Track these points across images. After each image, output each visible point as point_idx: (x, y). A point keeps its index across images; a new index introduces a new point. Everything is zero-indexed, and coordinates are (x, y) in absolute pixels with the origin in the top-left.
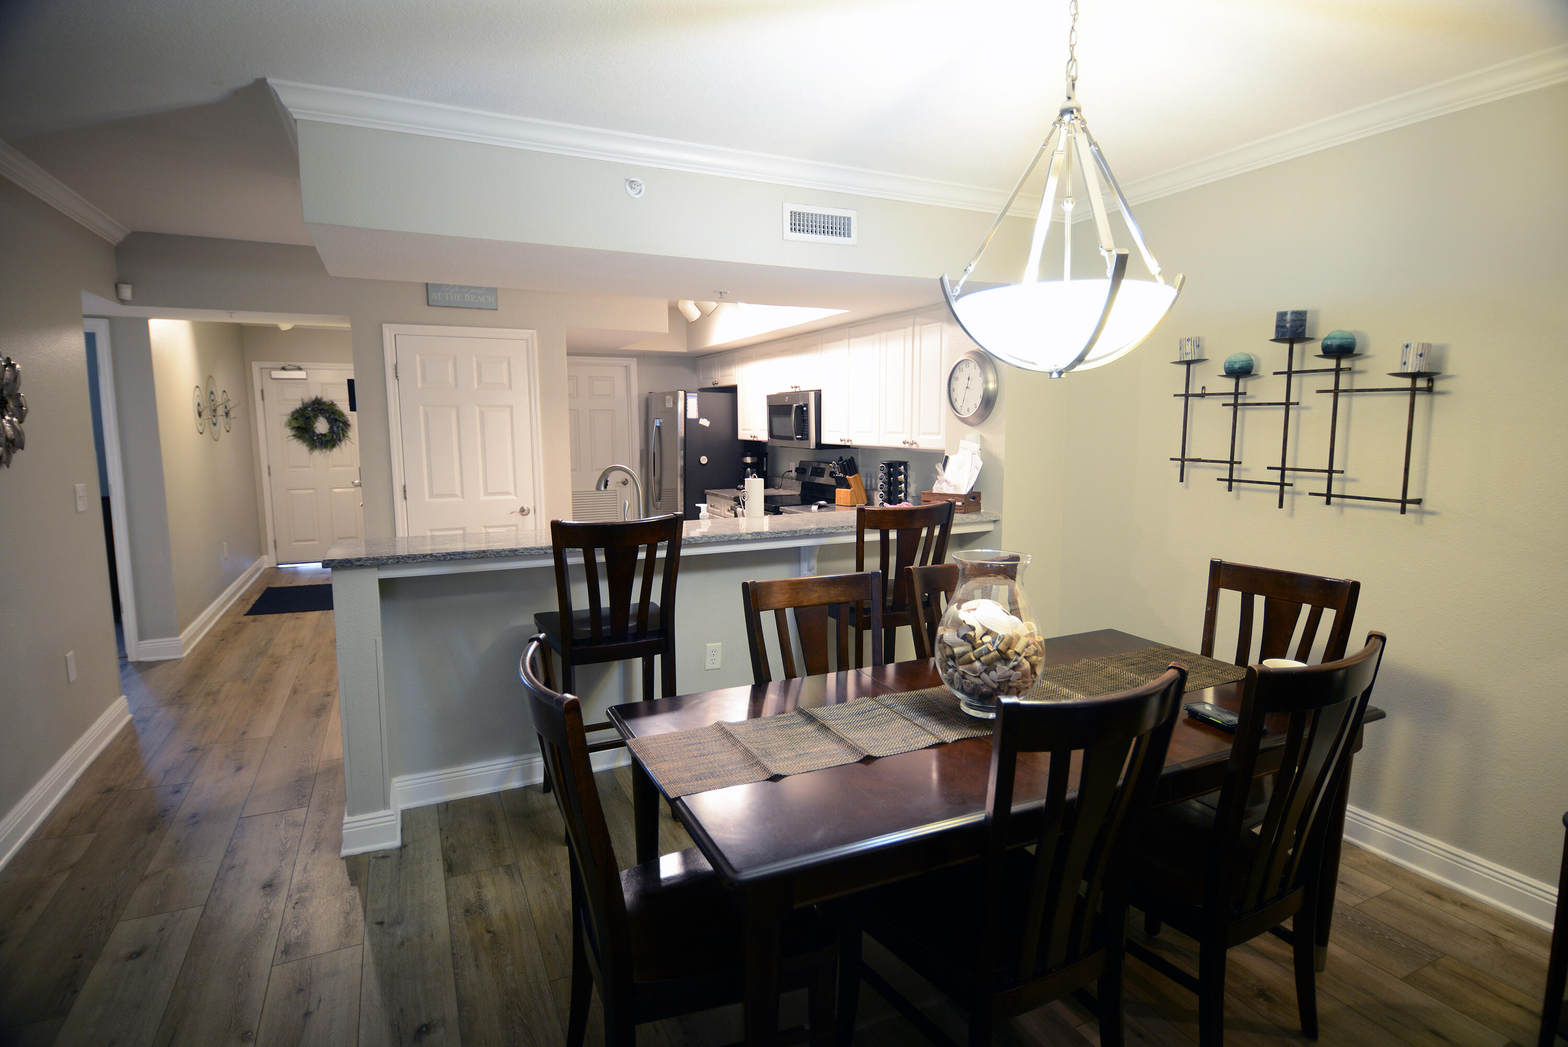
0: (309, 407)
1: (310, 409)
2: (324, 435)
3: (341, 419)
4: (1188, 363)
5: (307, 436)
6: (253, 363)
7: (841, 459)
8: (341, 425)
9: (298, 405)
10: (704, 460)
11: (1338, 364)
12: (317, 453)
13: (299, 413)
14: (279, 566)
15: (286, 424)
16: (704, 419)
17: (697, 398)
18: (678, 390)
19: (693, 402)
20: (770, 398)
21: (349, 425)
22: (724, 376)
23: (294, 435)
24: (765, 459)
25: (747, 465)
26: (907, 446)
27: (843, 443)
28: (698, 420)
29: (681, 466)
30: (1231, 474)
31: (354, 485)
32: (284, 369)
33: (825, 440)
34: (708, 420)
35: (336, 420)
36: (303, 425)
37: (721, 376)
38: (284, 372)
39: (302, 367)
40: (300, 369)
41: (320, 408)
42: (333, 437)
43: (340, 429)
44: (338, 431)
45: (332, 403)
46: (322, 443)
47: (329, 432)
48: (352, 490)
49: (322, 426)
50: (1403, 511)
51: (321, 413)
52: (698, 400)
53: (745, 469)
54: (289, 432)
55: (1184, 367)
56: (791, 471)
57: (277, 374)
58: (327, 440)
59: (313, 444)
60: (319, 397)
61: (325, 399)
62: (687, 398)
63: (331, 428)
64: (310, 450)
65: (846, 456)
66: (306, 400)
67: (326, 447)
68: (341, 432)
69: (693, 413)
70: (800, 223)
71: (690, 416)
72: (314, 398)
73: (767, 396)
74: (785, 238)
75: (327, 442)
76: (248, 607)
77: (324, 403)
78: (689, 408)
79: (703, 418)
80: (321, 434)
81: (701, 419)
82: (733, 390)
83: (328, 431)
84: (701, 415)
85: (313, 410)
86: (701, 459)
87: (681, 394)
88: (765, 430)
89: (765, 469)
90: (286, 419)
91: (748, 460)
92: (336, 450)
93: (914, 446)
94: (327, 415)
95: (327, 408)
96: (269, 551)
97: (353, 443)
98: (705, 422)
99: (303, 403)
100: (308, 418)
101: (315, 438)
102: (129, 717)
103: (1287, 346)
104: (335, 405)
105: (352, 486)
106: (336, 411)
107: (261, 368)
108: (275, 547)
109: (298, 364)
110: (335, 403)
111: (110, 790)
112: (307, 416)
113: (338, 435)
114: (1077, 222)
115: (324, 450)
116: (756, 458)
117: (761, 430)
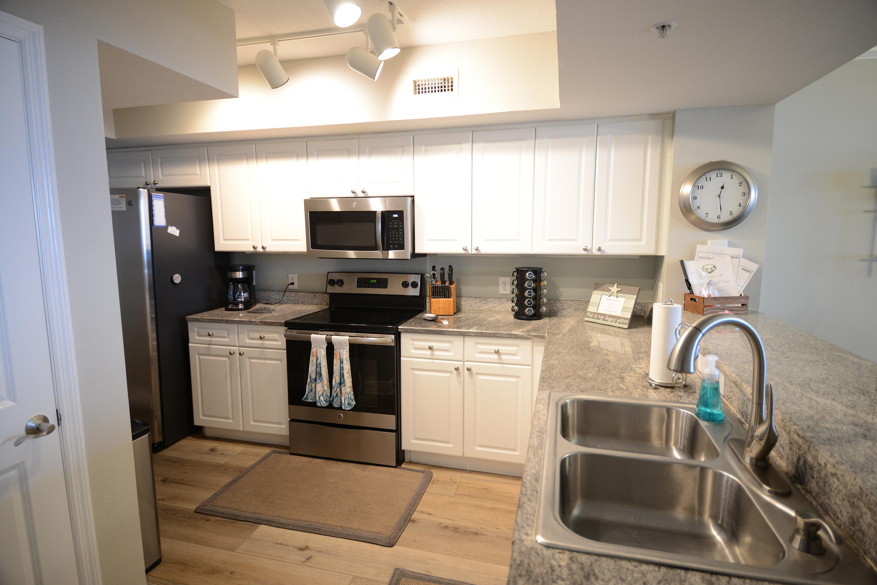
10: (177, 278)
16: (173, 227)
17: (163, 199)
18: (139, 188)
19: (159, 205)
20: (307, 202)
24: (254, 272)
25: (238, 281)
28: (166, 228)
34: (177, 228)
52: (165, 202)
56: (292, 284)
62: (153, 198)
69: (160, 220)
71: (156, 222)
73: (305, 200)
78: (155, 213)
79: (172, 225)
81: (169, 227)
84: (170, 222)
86: (174, 278)
87: (144, 194)
88: (302, 240)
89: (254, 284)
91: (240, 275)
93: (594, 253)
98: (174, 231)
116: (246, 272)
117: (273, 240)
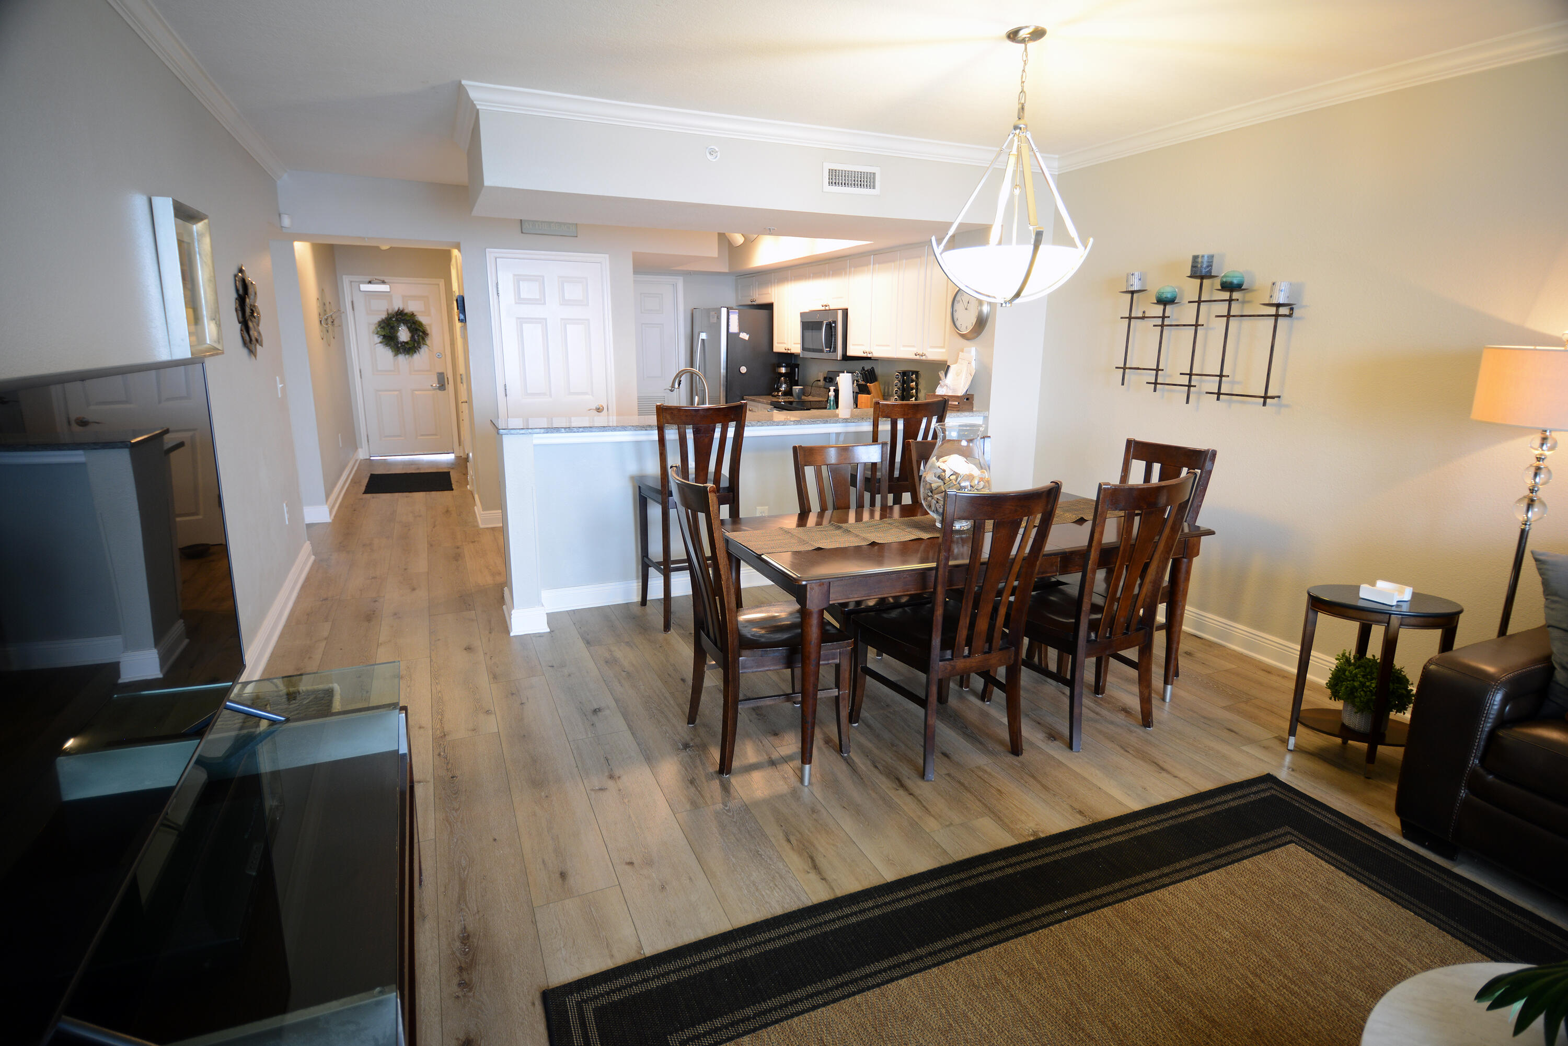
0: (393, 317)
1: (394, 319)
2: (407, 343)
3: (422, 329)
4: (1133, 293)
5: (392, 344)
6: (344, 276)
7: (863, 369)
8: (421, 334)
9: (385, 316)
10: (743, 370)
11: (1231, 296)
12: (402, 358)
13: (384, 322)
14: (372, 458)
15: (373, 333)
17: (738, 314)
18: (721, 308)
19: (734, 318)
20: (802, 315)
21: (428, 334)
22: (762, 294)
23: (381, 343)
24: (797, 369)
25: (781, 375)
26: (918, 357)
27: (865, 355)
28: (739, 334)
29: (723, 376)
30: (1156, 379)
32: (370, 282)
33: (851, 352)
34: (747, 334)
35: (417, 330)
36: (389, 334)
37: (759, 295)
38: (370, 285)
39: (386, 281)
40: (383, 282)
41: (403, 318)
42: (416, 344)
43: (420, 338)
44: (419, 339)
45: (413, 314)
46: (405, 350)
47: (411, 340)
48: (431, 392)
49: (404, 334)
50: (1264, 404)
51: (403, 323)
52: (739, 316)
53: (780, 378)
54: (377, 339)
55: (1130, 295)
56: (820, 381)
57: (365, 287)
58: (409, 348)
59: (399, 351)
60: (401, 308)
61: (406, 311)
62: (730, 314)
63: (412, 337)
64: (395, 356)
65: (868, 366)
66: (390, 311)
67: (408, 353)
68: (421, 340)
69: (734, 328)
70: (837, 178)
71: (731, 330)
72: (396, 309)
73: (801, 313)
74: (824, 190)
76: (363, 488)
77: (406, 314)
78: (730, 323)
79: (743, 332)
80: (403, 342)
81: (741, 334)
82: (769, 307)
83: (409, 339)
84: (742, 329)
85: (397, 320)
86: (741, 369)
87: (724, 311)
88: (798, 344)
89: (796, 378)
90: (373, 327)
91: (783, 370)
92: (416, 357)
93: (924, 358)
94: (409, 325)
95: (409, 318)
96: (363, 446)
97: (431, 350)
98: (745, 336)
99: (388, 314)
100: (392, 328)
101: (400, 345)
102: (313, 557)
103: (1199, 281)
104: (415, 316)
105: (430, 387)
106: (416, 321)
107: (351, 282)
108: (368, 442)
109: (382, 278)
110: (415, 314)
111: (326, 599)
112: (392, 325)
113: (419, 343)
114: (1060, 173)
115: (407, 356)
116: (789, 368)
117: (794, 344)
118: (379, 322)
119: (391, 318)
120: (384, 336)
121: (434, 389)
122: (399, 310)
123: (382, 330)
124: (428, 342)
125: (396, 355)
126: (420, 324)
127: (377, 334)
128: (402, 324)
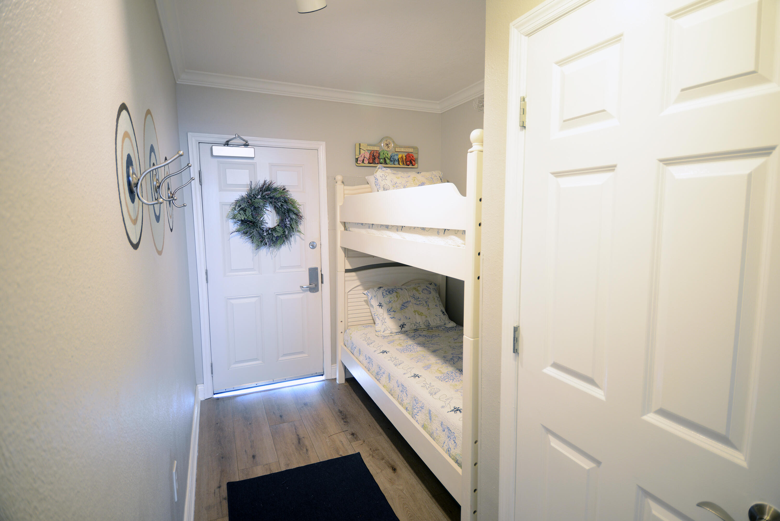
0: (257, 194)
1: (259, 197)
2: (274, 229)
3: (294, 209)
5: (254, 231)
6: (190, 134)
8: (291, 217)
9: (244, 193)
13: (244, 202)
15: (228, 217)
21: (301, 218)
23: (238, 231)
31: (303, 290)
32: (228, 144)
35: (289, 211)
36: (251, 218)
38: (226, 148)
39: (250, 142)
40: (247, 145)
41: (269, 195)
42: (285, 232)
43: (291, 223)
44: (289, 225)
45: (284, 189)
46: (271, 239)
47: (277, 227)
48: (300, 296)
49: (270, 218)
51: (270, 202)
54: (233, 226)
57: (219, 150)
58: (276, 236)
59: (261, 241)
60: (268, 180)
61: (275, 186)
63: (282, 221)
67: (274, 244)
68: (292, 226)
72: (262, 182)
75: (277, 238)
77: (275, 190)
80: (268, 229)
83: (277, 224)
85: (262, 198)
90: (228, 209)
92: (284, 249)
94: (277, 204)
95: (278, 195)
96: (205, 379)
97: (303, 240)
99: (250, 189)
100: (255, 209)
101: (265, 234)
104: (286, 192)
105: (299, 289)
106: (288, 199)
107: (202, 142)
108: (212, 373)
109: (245, 138)
110: (288, 189)
112: (254, 205)
113: (288, 230)
115: (273, 248)
118: (237, 201)
119: (255, 196)
120: (243, 222)
121: (304, 291)
122: (265, 184)
123: (242, 212)
124: (301, 227)
125: (258, 247)
126: (293, 203)
127: (234, 218)
128: (268, 205)
